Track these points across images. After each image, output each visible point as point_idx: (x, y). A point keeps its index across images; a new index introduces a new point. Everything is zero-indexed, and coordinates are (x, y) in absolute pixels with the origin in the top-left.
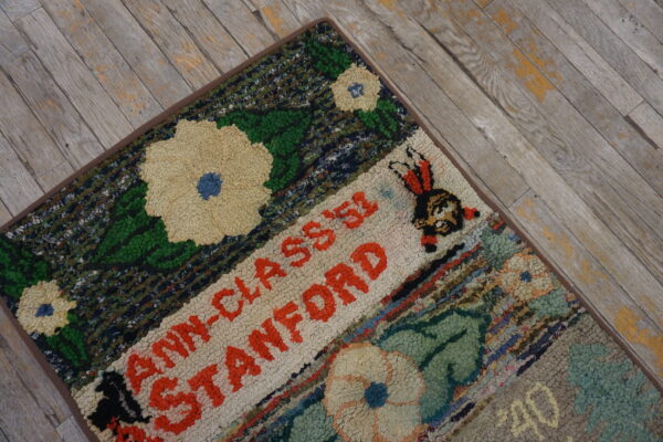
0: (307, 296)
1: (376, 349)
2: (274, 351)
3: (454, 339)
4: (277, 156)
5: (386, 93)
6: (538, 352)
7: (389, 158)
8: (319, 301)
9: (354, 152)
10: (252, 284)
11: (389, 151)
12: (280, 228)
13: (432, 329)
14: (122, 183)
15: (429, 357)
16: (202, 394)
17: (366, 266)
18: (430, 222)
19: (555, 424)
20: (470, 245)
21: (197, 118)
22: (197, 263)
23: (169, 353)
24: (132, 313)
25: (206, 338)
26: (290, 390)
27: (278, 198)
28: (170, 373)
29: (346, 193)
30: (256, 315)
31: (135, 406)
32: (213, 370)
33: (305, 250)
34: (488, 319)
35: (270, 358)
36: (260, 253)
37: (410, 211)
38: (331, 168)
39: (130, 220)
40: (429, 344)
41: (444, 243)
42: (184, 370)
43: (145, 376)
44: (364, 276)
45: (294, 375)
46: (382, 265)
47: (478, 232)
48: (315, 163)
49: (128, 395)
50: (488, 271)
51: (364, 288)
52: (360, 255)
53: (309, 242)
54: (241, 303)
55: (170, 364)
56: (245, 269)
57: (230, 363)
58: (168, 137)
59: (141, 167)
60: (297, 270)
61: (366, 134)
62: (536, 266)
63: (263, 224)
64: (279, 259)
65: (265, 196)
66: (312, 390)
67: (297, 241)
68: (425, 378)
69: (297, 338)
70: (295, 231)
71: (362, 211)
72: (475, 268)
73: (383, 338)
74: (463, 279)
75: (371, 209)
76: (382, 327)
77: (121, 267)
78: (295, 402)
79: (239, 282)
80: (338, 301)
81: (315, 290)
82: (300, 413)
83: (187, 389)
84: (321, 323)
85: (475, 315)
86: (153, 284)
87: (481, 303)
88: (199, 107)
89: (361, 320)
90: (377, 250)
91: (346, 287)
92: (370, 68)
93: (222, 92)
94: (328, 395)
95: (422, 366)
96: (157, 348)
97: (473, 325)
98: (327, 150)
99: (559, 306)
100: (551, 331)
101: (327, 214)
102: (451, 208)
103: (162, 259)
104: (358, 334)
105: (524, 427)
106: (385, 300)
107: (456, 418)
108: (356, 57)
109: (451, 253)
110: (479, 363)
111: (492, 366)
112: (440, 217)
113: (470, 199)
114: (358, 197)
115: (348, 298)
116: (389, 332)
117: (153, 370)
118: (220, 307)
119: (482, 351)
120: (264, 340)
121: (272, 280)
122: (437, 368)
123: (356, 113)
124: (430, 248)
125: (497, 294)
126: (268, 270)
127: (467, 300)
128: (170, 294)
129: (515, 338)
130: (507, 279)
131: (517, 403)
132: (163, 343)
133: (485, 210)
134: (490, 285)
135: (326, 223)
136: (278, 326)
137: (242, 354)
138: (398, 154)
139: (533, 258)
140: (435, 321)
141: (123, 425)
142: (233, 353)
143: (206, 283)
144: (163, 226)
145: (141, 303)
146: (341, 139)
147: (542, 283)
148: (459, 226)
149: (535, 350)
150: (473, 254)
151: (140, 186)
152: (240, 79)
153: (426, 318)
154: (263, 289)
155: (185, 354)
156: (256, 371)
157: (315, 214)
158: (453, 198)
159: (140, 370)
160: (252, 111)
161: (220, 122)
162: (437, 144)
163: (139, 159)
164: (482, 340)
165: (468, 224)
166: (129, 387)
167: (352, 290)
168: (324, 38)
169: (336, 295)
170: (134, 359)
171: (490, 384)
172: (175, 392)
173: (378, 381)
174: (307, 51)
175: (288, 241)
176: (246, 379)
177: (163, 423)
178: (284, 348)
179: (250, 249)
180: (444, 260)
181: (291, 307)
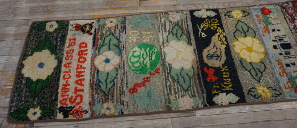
0: (79, 61)
1: (100, 56)
2: (83, 74)
3: (110, 41)
4: (48, 49)
5: (58, 22)
6: (125, 28)
7: (69, 30)
8: (82, 60)
9: (62, 35)
10: (67, 70)
11: (68, 29)
12: (62, 58)
13: (105, 43)
14: (24, 82)
15: (109, 47)
16: (79, 93)
17: (84, 47)
18: (87, 30)
19: (139, 34)
20: (97, 27)
21: (26, 59)
22: (53, 77)
23: (65, 94)
24: (51, 96)
25: (69, 85)
26: (92, 76)
27: (56, 54)
28: (70, 97)
29: (67, 42)
30: (73, 73)
31: (70, 107)
32: (76, 88)
33: (71, 56)
34: (112, 33)
35: (84, 75)
36: (63, 65)
37: (82, 33)
38: (60, 41)
39: (32, 85)
40: (107, 46)
41: (93, 31)
42: (71, 93)
43: (66, 102)
44: (85, 49)
45: (91, 73)
46: (86, 44)
47: (97, 24)
48: (57, 43)
49: (67, 107)
50: (104, 27)
51: (87, 50)
52: (80, 47)
53: (69, 55)
54: (69, 74)
55: (68, 95)
56: (63, 69)
57: (78, 84)
58: (23, 67)
59: (24, 76)
60: (72, 60)
61: (61, 30)
62: (112, 19)
63: (58, 60)
64: (67, 62)
65: (53, 56)
66: (96, 71)
67: (68, 56)
68: (113, 50)
69: (84, 68)
70: (65, 55)
71: (73, 41)
72: (102, 29)
73: (99, 53)
74: (102, 33)
75: (75, 39)
76: (97, 52)
77: (40, 92)
78: (96, 76)
79: (65, 72)
80: (85, 56)
81: (79, 59)
82: (98, 77)
83: (75, 95)
84: (86, 62)
85: (110, 35)
86: (49, 88)
87: (108, 32)
88: (24, 56)
89: (92, 54)
90: (83, 43)
91: (84, 53)
92: (50, 21)
93: (26, 51)
94: (99, 69)
95: (110, 49)
96: (62, 96)
97: (111, 36)
98: (56, 39)
99: (120, 19)
100: (124, 24)
101: (68, 47)
102: (88, 26)
103: (46, 83)
104: (94, 57)
105: (135, 40)
106: (92, 48)
107: (123, 49)
108: (46, 22)
109: (95, 31)
110: (118, 39)
111: (121, 37)
112: (87, 28)
113: (90, 22)
114: (70, 40)
115: (86, 54)
116: (99, 51)
117: (66, 99)
118: (66, 78)
119: (116, 38)
120: (79, 74)
121: (70, 65)
122: (112, 47)
123: (56, 29)
124: (91, 34)
125: (110, 29)
126: (67, 65)
127: (106, 34)
128: (54, 86)
129: (119, 31)
130: (109, 25)
131: (130, 37)
132: (62, 94)
133: (94, 21)
134: (107, 29)
135: (69, 49)
136: (79, 70)
137: (78, 80)
138: (70, 28)
139: (110, 19)
140: (104, 42)
141: (71, 112)
142: (76, 82)
143: (59, 78)
144: (40, 79)
145: (51, 93)
146: (57, 35)
147: (115, 20)
148: (93, 26)
149: (124, 29)
150: (99, 28)
151: (28, 79)
152: (27, 45)
153: (102, 43)
154: (70, 68)
155: (68, 91)
156: (84, 79)
157: (66, 49)
158: (87, 24)
159: (64, 102)
160: (35, 47)
161: (31, 55)
162: (75, 20)
163: (23, 75)
164: (114, 36)
165: (93, 25)
166: (65, 106)
167: (85, 52)
168: (36, 25)
169: (83, 56)
170: (61, 102)
171: (123, 40)
172: (74, 98)
173: (105, 59)
174: (35, 29)
175: (66, 58)
176: (83, 83)
177: (78, 104)
178: (84, 72)
179: (60, 65)
180: (95, 33)
181: (78, 65)
